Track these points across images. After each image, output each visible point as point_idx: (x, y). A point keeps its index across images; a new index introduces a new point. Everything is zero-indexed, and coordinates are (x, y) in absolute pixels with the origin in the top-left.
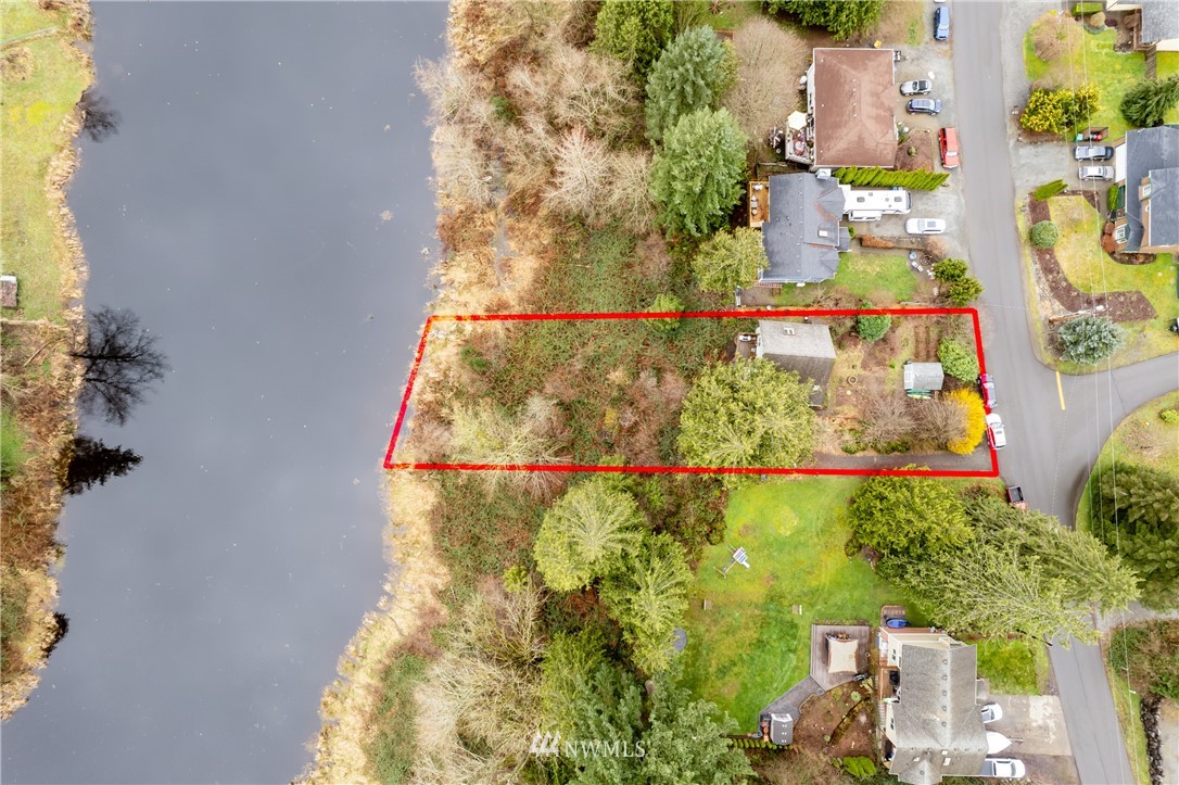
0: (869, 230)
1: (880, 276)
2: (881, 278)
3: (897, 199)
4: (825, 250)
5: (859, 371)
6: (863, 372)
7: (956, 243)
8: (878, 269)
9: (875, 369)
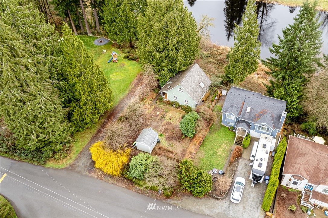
0: (245, 159)
1: (215, 153)
2: (213, 153)
3: (260, 165)
4: (239, 110)
5: (167, 120)
6: (165, 121)
7: (220, 210)
8: (219, 153)
9: (164, 127)
